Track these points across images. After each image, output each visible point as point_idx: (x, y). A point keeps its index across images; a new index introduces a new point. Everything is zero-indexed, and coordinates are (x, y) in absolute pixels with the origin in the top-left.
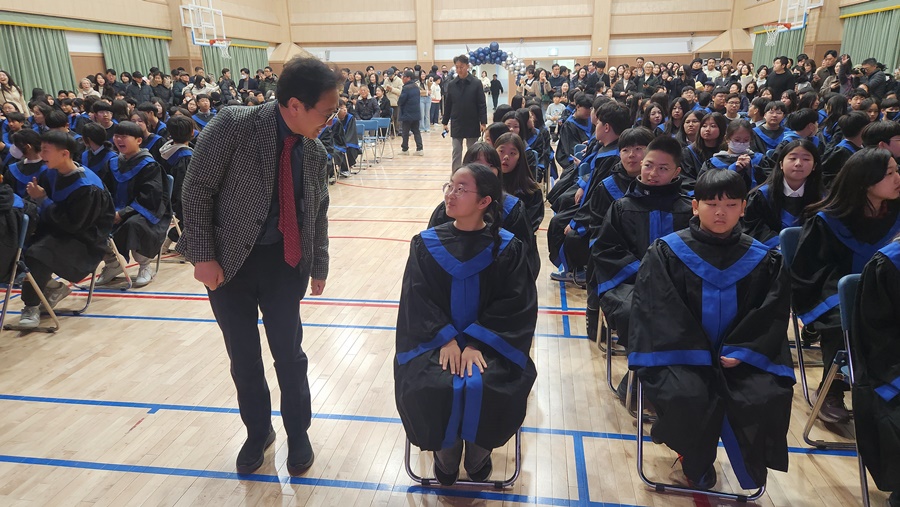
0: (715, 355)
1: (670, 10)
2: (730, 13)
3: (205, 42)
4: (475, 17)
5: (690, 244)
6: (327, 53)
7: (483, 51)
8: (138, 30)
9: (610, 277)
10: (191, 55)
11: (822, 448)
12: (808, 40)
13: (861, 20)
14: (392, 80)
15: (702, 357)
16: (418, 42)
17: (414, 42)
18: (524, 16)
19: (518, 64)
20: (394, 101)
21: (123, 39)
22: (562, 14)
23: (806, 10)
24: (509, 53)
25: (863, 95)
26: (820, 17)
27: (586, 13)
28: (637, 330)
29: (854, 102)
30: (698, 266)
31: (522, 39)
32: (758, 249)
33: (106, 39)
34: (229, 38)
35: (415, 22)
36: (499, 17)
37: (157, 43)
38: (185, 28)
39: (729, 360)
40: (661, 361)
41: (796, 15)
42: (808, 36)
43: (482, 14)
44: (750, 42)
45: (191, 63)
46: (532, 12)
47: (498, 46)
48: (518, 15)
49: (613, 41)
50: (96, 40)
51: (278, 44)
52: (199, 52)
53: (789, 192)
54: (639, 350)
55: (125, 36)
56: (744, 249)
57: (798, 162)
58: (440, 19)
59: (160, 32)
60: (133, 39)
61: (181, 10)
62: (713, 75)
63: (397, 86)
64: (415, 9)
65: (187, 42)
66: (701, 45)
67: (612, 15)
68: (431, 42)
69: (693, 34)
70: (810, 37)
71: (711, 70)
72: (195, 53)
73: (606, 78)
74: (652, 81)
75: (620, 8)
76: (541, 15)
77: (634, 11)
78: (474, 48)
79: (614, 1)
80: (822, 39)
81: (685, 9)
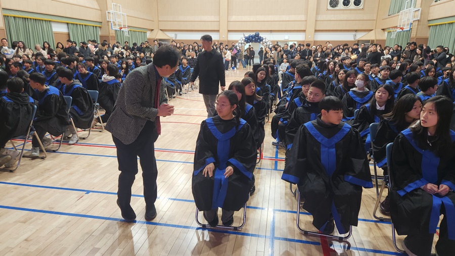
1: (345, 19)
2: (375, 21)
3: (117, 28)
4: (248, 20)
7: (252, 37)
10: (111, 34)
11: (382, 220)
12: (412, 36)
13: (438, 27)
16: (220, 31)
18: (272, 20)
19: (268, 43)
21: (78, 26)
22: (291, 19)
23: (411, 21)
24: (264, 38)
26: (418, 25)
27: (303, 19)
30: (319, 137)
31: (271, 31)
33: (71, 26)
34: (129, 27)
35: (219, 21)
36: (260, 20)
37: (95, 28)
38: (108, 21)
41: (406, 23)
42: (412, 34)
43: (252, 18)
44: (384, 36)
45: (110, 38)
46: (277, 18)
47: (259, 34)
48: (269, 20)
49: (317, 33)
50: (66, 26)
51: (152, 30)
52: (114, 32)
53: (378, 108)
55: (80, 25)
57: (380, 94)
58: (231, 20)
60: (84, 26)
61: (107, 13)
64: (219, 15)
65: (109, 28)
66: (360, 36)
67: (316, 21)
68: (226, 31)
69: (356, 31)
75: (320, 18)
76: (281, 20)
77: (327, 19)
78: (247, 35)
79: (317, 14)
80: (419, 35)
81: (352, 19)
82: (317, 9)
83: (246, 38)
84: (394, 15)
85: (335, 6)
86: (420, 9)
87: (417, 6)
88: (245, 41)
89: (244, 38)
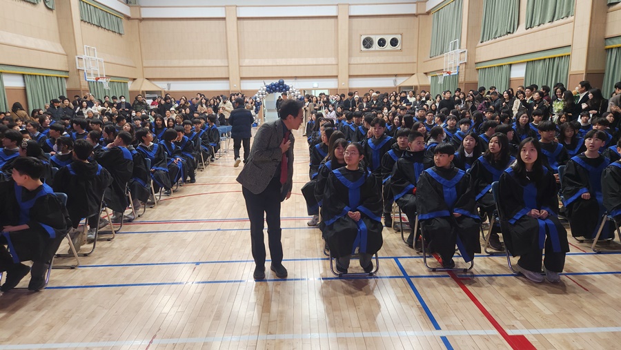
0: (451, 212)
1: (382, 62)
2: (416, 64)
3: (92, 79)
4: (266, 64)
5: (436, 172)
6: (169, 85)
7: (275, 85)
8: (48, 71)
9: (400, 192)
10: (82, 87)
11: (492, 254)
12: (460, 81)
13: (487, 70)
14: (225, 103)
15: (447, 213)
16: (230, 79)
17: (228, 79)
18: (296, 64)
19: (296, 93)
20: (227, 116)
21: (38, 77)
22: (319, 63)
23: (458, 65)
24: (290, 86)
25: (492, 111)
26: (465, 68)
27: (334, 63)
28: (420, 207)
29: (488, 115)
30: (440, 180)
31: (296, 78)
32: (461, 172)
33: (28, 78)
34: (107, 76)
35: (228, 66)
36: (281, 64)
37: (59, 79)
38: (79, 70)
39: (457, 214)
40: (431, 216)
41: (453, 66)
42: (460, 78)
43: (270, 62)
44: (428, 81)
45: (82, 92)
46: (302, 61)
47: (283, 82)
48: (293, 63)
49: (351, 79)
50: (21, 78)
51: (135, 79)
52: (87, 85)
53: (467, 155)
54: (422, 213)
55: (40, 76)
56: (456, 173)
57: (468, 141)
58: (244, 65)
59: (61, 73)
60: (45, 78)
61: (77, 59)
62: (412, 100)
63: (229, 107)
64: (228, 58)
65: (80, 79)
66: (401, 82)
67: (349, 64)
68: (239, 79)
69: (396, 75)
70: (461, 79)
71: (411, 97)
72: (84, 85)
73: (354, 101)
74: (378, 103)
75: (354, 60)
76: (307, 63)
77: (362, 62)
78: (269, 83)
79: (350, 56)
80: (468, 80)
81: (390, 61)
82: (349, 50)
83: (268, 87)
84: (437, 57)
85: (370, 47)
86: (466, 50)
87: (462, 47)
88: (267, 91)
89: (265, 88)
